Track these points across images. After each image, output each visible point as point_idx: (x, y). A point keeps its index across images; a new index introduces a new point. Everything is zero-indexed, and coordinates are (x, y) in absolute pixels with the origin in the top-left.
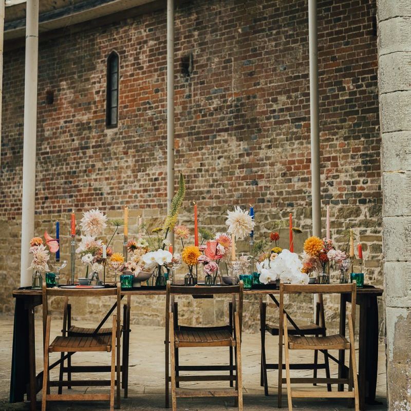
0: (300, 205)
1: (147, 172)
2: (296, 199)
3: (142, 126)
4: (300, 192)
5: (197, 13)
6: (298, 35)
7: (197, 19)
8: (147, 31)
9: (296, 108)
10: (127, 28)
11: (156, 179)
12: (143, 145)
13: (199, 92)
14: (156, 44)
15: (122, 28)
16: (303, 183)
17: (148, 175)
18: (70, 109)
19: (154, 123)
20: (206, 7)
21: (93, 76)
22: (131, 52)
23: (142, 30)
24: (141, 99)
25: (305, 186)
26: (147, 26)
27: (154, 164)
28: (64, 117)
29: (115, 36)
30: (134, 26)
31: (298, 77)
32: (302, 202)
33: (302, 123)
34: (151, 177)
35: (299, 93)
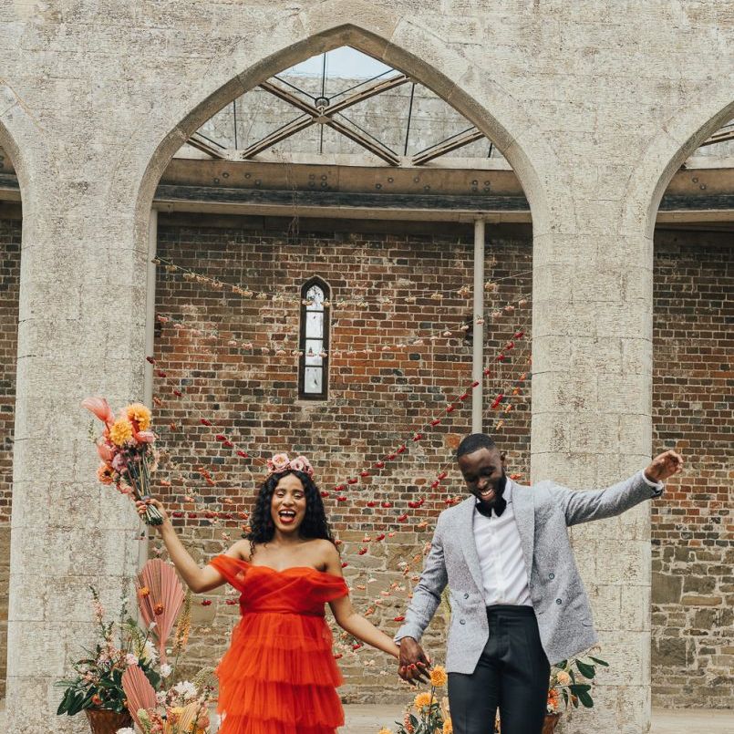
0: (670, 543)
1: (393, 477)
2: (664, 535)
3: (383, 405)
4: (670, 527)
5: (498, 258)
6: (671, 326)
7: (499, 266)
8: (395, 261)
9: (666, 420)
10: (349, 247)
11: (411, 489)
12: (384, 435)
13: (501, 372)
14: (413, 286)
15: (338, 244)
16: (676, 517)
17: (396, 481)
18: (209, 354)
19: (407, 405)
20: (516, 253)
21: (265, 308)
22: (357, 287)
23: (384, 258)
24: (378, 364)
25: (679, 520)
26: (393, 254)
27: (408, 466)
28: (192, 365)
29: (321, 255)
30: (365, 247)
31: (671, 381)
32: (673, 540)
33: (677, 440)
34: (401, 484)
35: (673, 401)
